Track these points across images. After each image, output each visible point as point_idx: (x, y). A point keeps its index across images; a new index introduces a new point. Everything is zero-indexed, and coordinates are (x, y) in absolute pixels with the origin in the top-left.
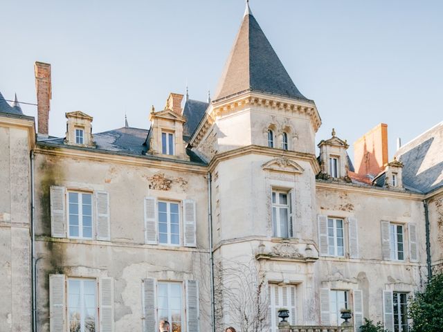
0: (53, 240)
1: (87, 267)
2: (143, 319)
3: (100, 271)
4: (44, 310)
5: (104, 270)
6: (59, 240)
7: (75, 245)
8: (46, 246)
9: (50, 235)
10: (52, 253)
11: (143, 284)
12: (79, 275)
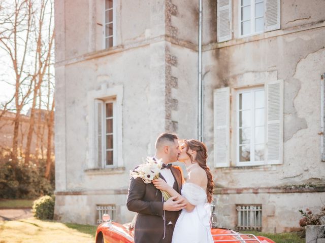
0: (220, 46)
1: (253, 72)
2: (320, 134)
3: (267, 74)
4: (210, 135)
5: (272, 71)
6: (225, 44)
7: (242, 45)
8: (213, 55)
9: (216, 41)
10: (219, 63)
11: (322, 81)
12: (245, 84)
